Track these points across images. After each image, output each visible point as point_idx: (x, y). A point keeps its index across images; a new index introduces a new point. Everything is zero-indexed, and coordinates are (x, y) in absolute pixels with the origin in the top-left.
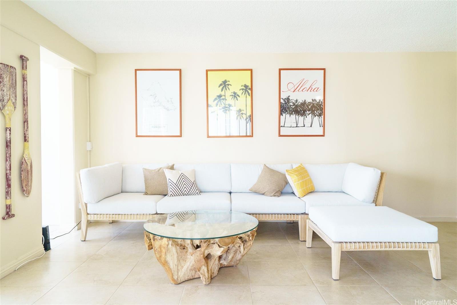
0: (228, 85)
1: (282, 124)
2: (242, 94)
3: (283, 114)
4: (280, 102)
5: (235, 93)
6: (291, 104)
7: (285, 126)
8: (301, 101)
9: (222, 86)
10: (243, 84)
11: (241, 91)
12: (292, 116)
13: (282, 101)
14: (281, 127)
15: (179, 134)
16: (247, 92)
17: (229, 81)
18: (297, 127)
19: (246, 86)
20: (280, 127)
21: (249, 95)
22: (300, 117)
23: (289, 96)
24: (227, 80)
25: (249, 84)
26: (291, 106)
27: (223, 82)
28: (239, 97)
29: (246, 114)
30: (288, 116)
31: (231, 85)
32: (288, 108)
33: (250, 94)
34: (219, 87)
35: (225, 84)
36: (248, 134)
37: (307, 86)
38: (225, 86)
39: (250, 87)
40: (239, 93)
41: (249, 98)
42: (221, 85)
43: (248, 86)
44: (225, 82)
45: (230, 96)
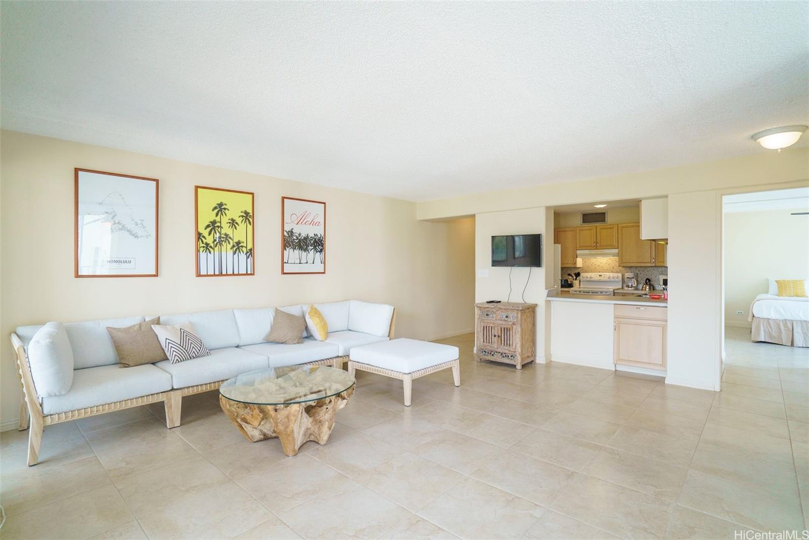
0: (225, 209)
1: (285, 260)
2: (242, 222)
3: (287, 249)
4: (283, 235)
5: (233, 220)
6: (295, 238)
7: (289, 262)
8: (304, 236)
9: (217, 210)
10: (244, 210)
11: (241, 218)
12: (295, 251)
13: (285, 234)
14: (285, 264)
15: (154, 273)
16: (247, 220)
17: (226, 205)
18: (300, 263)
19: (246, 213)
20: (283, 263)
21: (250, 224)
22: (303, 252)
23: (293, 229)
24: (224, 202)
25: (250, 211)
26: (294, 239)
27: (218, 204)
28: (238, 225)
29: (247, 248)
30: (291, 250)
31: (228, 210)
32: (292, 242)
33: (252, 223)
34: (213, 210)
35: (220, 208)
36: (249, 272)
37: (310, 219)
38: (221, 210)
39: (251, 214)
40: (239, 220)
41: (250, 227)
42: (215, 208)
43: (249, 213)
44: (221, 205)
45: (227, 223)
